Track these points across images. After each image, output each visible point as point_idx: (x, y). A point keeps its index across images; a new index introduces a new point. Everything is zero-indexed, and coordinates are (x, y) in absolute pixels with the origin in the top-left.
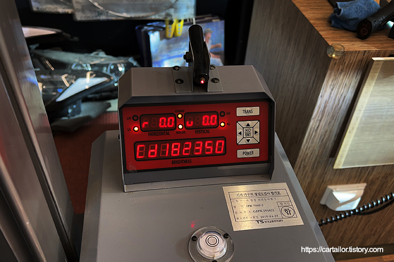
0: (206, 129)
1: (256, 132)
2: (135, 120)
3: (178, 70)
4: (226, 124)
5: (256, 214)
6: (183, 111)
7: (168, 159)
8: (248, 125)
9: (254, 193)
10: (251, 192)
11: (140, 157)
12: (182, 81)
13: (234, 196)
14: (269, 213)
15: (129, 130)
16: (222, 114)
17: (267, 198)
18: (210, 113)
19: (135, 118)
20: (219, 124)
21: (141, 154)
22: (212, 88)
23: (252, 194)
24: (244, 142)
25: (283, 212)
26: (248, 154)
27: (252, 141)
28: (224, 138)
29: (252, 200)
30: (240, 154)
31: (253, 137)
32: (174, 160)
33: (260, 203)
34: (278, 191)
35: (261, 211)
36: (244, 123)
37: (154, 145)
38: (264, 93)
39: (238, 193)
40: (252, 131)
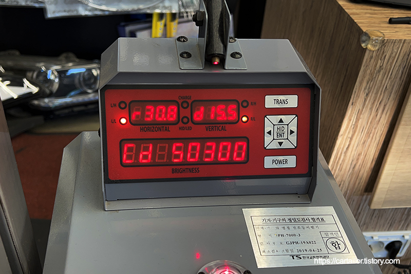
0: (221, 125)
1: (292, 132)
2: (123, 109)
3: (184, 41)
4: (250, 119)
5: (290, 247)
6: (190, 98)
7: (167, 166)
8: (281, 121)
9: (287, 218)
10: (283, 217)
11: (128, 161)
12: (189, 55)
13: (258, 221)
14: (308, 247)
15: (114, 121)
17: (305, 226)
18: (226, 102)
19: (123, 105)
20: (240, 119)
21: (129, 157)
22: (231, 65)
23: (284, 220)
24: (274, 145)
25: (330, 245)
26: (280, 162)
27: (286, 145)
28: (246, 139)
29: (284, 227)
30: (269, 162)
31: (287, 139)
32: (174, 167)
33: (296, 232)
34: (322, 217)
35: (297, 243)
36: (275, 119)
37: (149, 145)
38: (305, 73)
39: (263, 218)
40: (286, 130)
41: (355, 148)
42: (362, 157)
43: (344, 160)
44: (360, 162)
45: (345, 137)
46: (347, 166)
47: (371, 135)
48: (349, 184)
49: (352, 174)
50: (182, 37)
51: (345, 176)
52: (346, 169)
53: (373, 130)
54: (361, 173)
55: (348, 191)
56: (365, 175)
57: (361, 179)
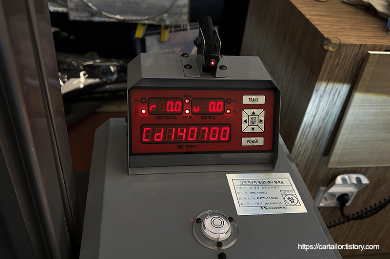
0: (212, 115)
1: (261, 121)
2: (143, 103)
3: (186, 57)
4: (232, 111)
5: (260, 201)
6: (191, 97)
7: (174, 143)
8: (254, 113)
9: (257, 181)
10: (255, 180)
11: (146, 140)
12: (191, 67)
14: (272, 201)
15: (137, 112)
16: (229, 101)
17: (270, 187)
18: (216, 99)
19: (144, 101)
20: (225, 111)
21: (147, 137)
22: (220, 75)
23: (255, 182)
24: (249, 130)
25: (287, 200)
26: (253, 141)
27: (257, 130)
28: (229, 125)
29: (255, 187)
30: (245, 142)
31: (258, 126)
32: (179, 144)
33: (264, 190)
34: (281, 180)
35: (264, 198)
36: (249, 112)
37: (160, 129)
38: (271, 81)
39: (241, 181)
40: (257, 119)
41: (317, 123)
42: (322, 130)
43: (308, 132)
44: (320, 134)
45: (310, 115)
46: (310, 137)
47: (329, 114)
48: (312, 151)
49: (314, 143)
50: (185, 54)
51: (309, 144)
52: (309, 140)
53: (331, 110)
54: (321, 142)
55: (311, 156)
56: (324, 144)
57: (321, 146)
